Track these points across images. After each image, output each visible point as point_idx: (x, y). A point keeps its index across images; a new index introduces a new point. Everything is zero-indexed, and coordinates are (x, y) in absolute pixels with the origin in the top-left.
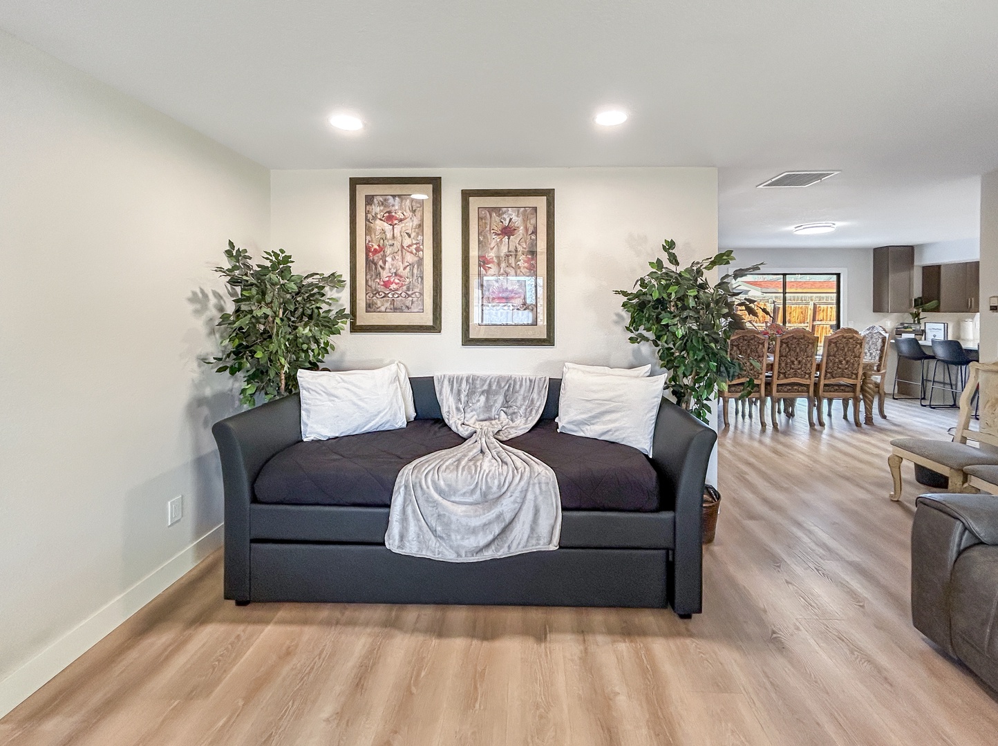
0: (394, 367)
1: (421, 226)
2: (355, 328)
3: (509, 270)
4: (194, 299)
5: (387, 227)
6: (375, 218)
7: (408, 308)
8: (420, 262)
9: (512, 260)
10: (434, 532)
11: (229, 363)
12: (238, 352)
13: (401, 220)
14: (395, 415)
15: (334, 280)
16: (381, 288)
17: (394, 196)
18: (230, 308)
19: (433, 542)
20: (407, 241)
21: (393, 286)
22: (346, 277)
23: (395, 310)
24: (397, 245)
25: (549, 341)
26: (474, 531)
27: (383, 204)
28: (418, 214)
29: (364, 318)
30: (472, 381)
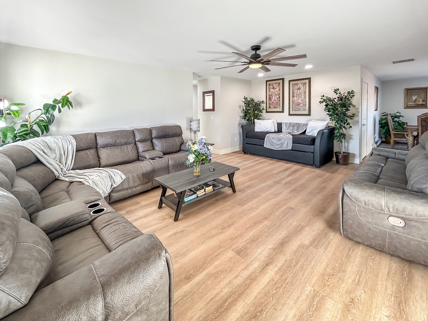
0: (273, 120)
1: (280, 89)
2: (267, 112)
3: (299, 98)
4: (239, 107)
5: (273, 90)
6: (270, 88)
7: (277, 107)
8: (279, 97)
9: (300, 96)
10: (271, 144)
11: (244, 117)
12: (246, 115)
13: (276, 88)
14: (272, 129)
15: (263, 102)
16: (272, 103)
17: (274, 83)
18: (244, 108)
19: (270, 146)
20: (277, 93)
21: (274, 103)
22: (265, 101)
23: (274, 108)
24: (275, 94)
25: (309, 114)
26: (277, 145)
27: (272, 85)
28: (279, 87)
29: (269, 110)
30: (290, 124)
